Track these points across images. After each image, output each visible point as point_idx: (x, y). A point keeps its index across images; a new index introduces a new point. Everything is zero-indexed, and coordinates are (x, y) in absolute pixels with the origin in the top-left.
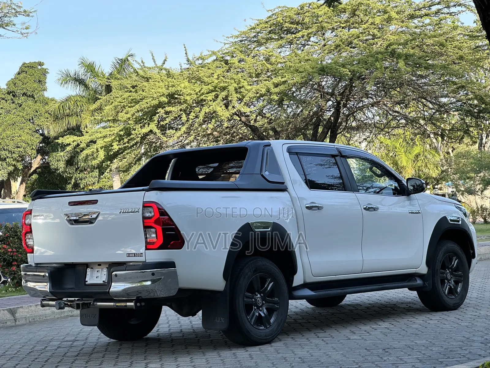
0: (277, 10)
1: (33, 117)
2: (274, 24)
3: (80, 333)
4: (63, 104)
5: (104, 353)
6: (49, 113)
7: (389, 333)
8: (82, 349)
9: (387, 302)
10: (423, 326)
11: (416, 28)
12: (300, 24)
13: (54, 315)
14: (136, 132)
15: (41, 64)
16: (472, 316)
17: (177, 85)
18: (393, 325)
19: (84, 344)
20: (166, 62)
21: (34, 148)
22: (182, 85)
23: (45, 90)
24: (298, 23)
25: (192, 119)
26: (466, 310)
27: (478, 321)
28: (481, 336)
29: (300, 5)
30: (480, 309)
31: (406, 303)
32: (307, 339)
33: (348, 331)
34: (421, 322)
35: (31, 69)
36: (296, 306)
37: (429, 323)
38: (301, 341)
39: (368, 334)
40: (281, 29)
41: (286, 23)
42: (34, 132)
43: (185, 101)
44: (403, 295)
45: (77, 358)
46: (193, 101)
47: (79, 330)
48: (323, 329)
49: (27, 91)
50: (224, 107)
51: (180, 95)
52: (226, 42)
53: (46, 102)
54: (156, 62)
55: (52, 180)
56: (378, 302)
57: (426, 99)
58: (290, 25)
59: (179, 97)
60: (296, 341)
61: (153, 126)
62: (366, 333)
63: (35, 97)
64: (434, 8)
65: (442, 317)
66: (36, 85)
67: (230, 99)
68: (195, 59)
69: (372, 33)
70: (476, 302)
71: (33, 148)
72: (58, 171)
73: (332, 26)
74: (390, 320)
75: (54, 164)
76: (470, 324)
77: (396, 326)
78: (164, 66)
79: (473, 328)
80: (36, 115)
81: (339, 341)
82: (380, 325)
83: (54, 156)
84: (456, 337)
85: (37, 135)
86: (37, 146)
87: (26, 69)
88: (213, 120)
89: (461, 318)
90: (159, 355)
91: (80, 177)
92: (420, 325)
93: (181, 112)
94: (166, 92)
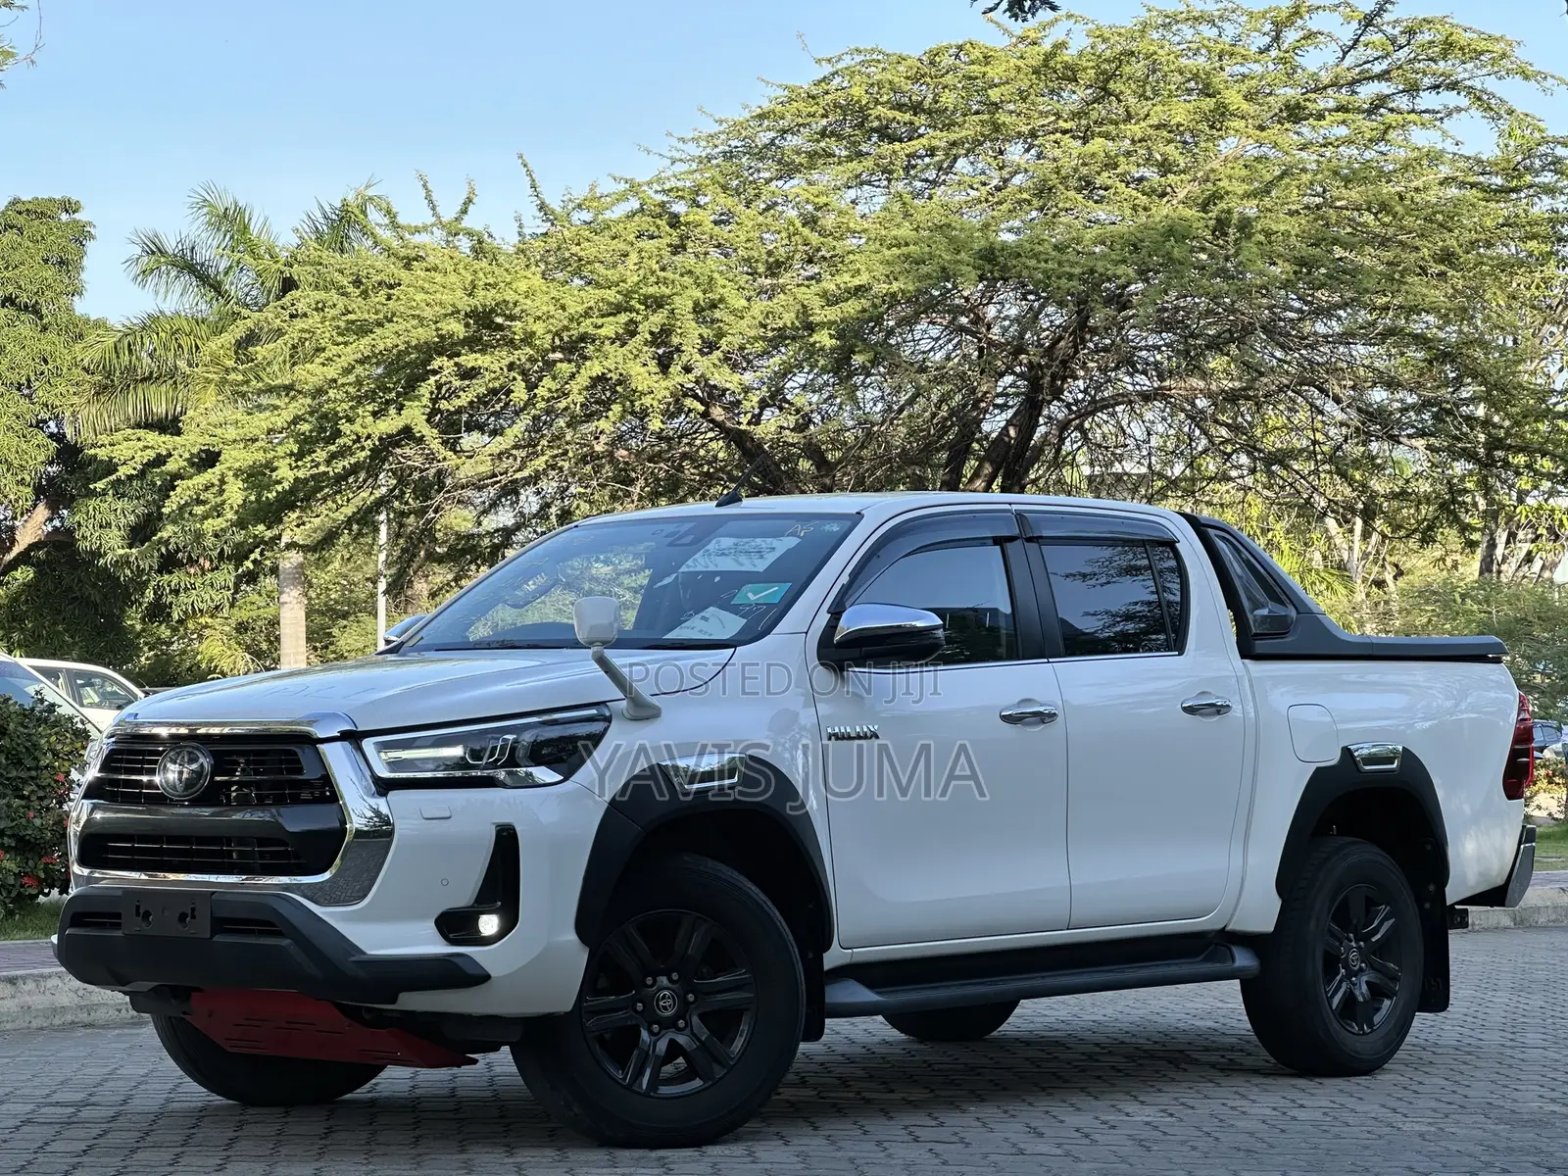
0: (847, 61)
1: (33, 379)
2: (837, 105)
3: (106, 1080)
4: (130, 338)
5: (179, 1150)
6: (84, 368)
7: (1156, 1142)
8: (105, 1132)
9: (1156, 1042)
10: (1274, 1126)
11: (1303, 148)
12: (924, 111)
13: (28, 1019)
14: (357, 427)
15: (69, 207)
16: (1442, 1105)
17: (502, 285)
18: (1171, 1115)
19: (114, 1118)
20: (471, 208)
21: (28, 478)
22: (520, 284)
23: (77, 292)
24: (917, 108)
25: (543, 400)
26: (1420, 1083)
27: (1458, 1122)
28: (1467, 1169)
29: (927, 49)
30: (1466, 1083)
31: (1218, 1049)
32: (879, 1143)
33: (1019, 1127)
34: (1268, 1112)
35: (36, 222)
36: (851, 1036)
37: (1294, 1118)
38: (856, 1148)
39: (1087, 1141)
40: (862, 124)
41: (879, 107)
42: (31, 426)
43: (528, 338)
44: (1210, 1024)
45: (85, 1159)
46: (553, 339)
47: (106, 1070)
48: (936, 1115)
49: (17, 290)
50: (653, 367)
51: (512, 318)
52: (677, 155)
53: (78, 331)
54: (438, 209)
55: (80, 590)
56: (1127, 1040)
57: (1321, 390)
58: (891, 114)
59: (509, 323)
60: (839, 1149)
61: (414, 414)
62: (1078, 1135)
63: (44, 311)
64: (1368, 91)
65: (1338, 1100)
66: (49, 273)
67: (676, 340)
68: (571, 206)
69: (1159, 157)
70: (1455, 1060)
71: (23, 479)
72: (102, 561)
73: (1029, 124)
74: (1164, 1099)
75: (88, 538)
76: (1433, 1129)
77: (1181, 1120)
78: (467, 222)
79: (1443, 1143)
80: (42, 373)
81: (985, 1156)
82: (1127, 1114)
83: (91, 508)
84: (1383, 1168)
85: (40, 437)
86: (36, 473)
87: (21, 220)
88: (617, 408)
89: (1402, 1107)
90: (364, 1168)
91: (173, 584)
92: (1264, 1122)
93: (513, 374)
94: (465, 304)
